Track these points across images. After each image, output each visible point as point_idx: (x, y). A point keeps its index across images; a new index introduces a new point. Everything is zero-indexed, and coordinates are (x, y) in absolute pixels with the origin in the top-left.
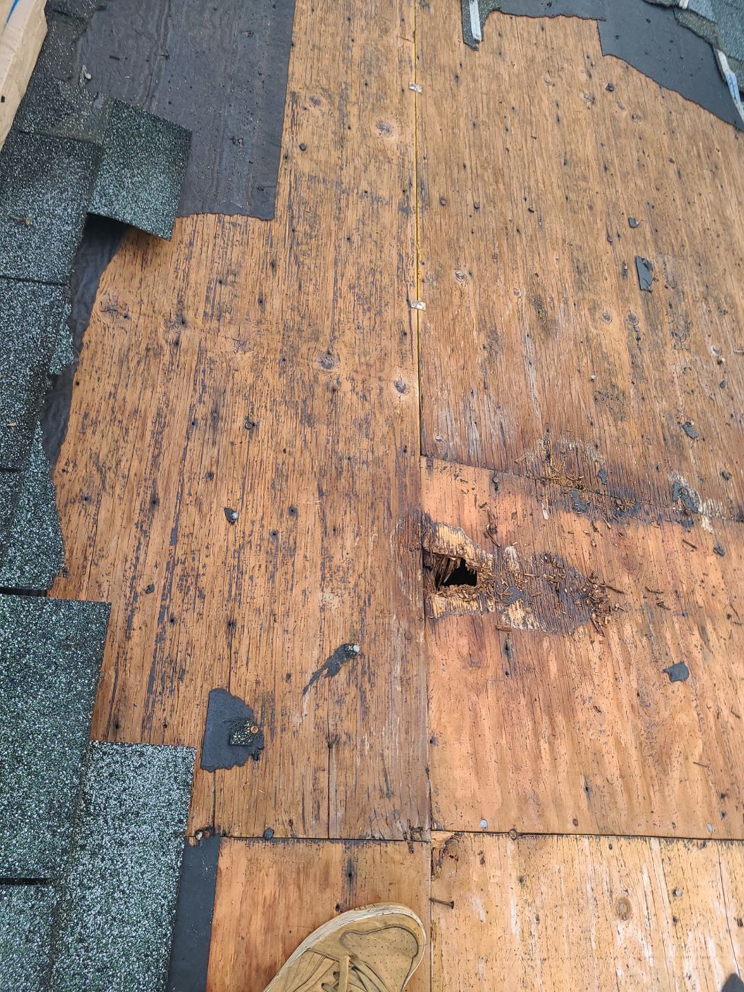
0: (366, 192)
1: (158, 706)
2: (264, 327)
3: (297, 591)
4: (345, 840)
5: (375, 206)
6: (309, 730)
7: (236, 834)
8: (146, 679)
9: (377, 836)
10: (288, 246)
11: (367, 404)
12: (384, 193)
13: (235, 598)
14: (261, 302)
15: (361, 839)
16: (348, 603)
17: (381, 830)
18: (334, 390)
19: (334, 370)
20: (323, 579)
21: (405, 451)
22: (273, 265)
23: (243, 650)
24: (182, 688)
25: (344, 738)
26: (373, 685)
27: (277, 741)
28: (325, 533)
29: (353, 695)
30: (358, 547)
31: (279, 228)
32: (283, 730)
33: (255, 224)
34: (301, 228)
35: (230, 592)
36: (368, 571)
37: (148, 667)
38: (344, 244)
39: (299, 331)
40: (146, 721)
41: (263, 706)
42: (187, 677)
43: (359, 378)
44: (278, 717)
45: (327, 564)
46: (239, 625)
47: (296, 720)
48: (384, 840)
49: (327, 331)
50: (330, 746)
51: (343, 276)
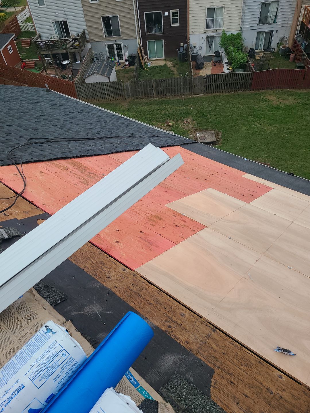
0: (206, 336)
2: (256, 402)
5: (212, 338)
10: (225, 373)
11: (287, 391)
12: (207, 332)
14: (246, 396)
18: (281, 397)
19: (273, 391)
21: (304, 392)
22: (232, 383)
31: (217, 371)
33: (215, 377)
34: (218, 364)
38: (225, 356)
39: (258, 392)
43: (277, 387)
49: (258, 383)
51: (237, 365)
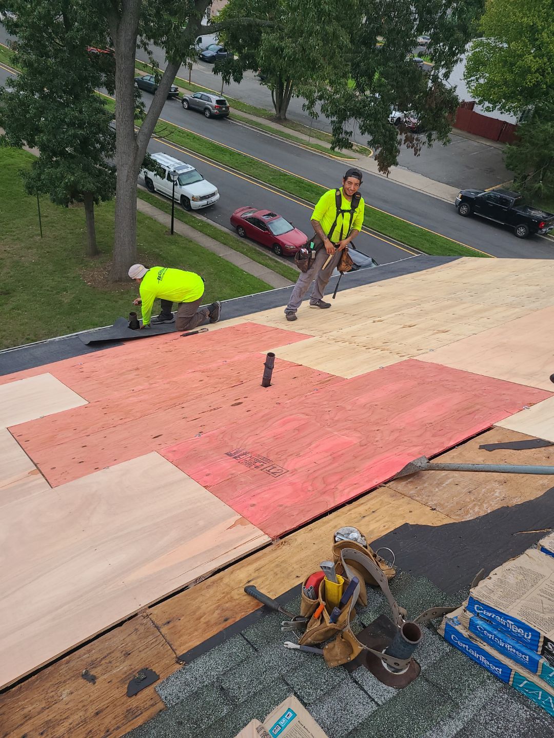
1: (145, 707)
3: (68, 706)
4: (159, 630)
6: (127, 663)
7: (175, 655)
8: (137, 718)
9: (152, 624)
13: (85, 721)
15: (156, 627)
16: (63, 688)
17: (150, 624)
20: (56, 703)
23: (107, 702)
24: (134, 706)
25: (124, 652)
26: (97, 659)
27: (136, 668)
28: (30, 719)
29: (105, 661)
30: (30, 704)
32: (132, 669)
35: (82, 725)
36: (43, 693)
37: (132, 722)
40: (152, 705)
41: (126, 680)
42: (129, 708)
44: (128, 673)
45: (47, 707)
46: (96, 711)
47: (125, 669)
48: (152, 621)
50: (129, 654)
